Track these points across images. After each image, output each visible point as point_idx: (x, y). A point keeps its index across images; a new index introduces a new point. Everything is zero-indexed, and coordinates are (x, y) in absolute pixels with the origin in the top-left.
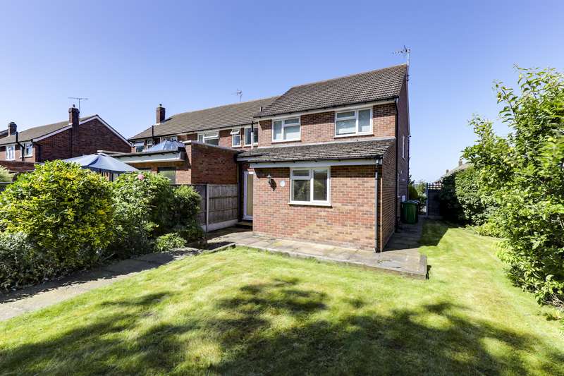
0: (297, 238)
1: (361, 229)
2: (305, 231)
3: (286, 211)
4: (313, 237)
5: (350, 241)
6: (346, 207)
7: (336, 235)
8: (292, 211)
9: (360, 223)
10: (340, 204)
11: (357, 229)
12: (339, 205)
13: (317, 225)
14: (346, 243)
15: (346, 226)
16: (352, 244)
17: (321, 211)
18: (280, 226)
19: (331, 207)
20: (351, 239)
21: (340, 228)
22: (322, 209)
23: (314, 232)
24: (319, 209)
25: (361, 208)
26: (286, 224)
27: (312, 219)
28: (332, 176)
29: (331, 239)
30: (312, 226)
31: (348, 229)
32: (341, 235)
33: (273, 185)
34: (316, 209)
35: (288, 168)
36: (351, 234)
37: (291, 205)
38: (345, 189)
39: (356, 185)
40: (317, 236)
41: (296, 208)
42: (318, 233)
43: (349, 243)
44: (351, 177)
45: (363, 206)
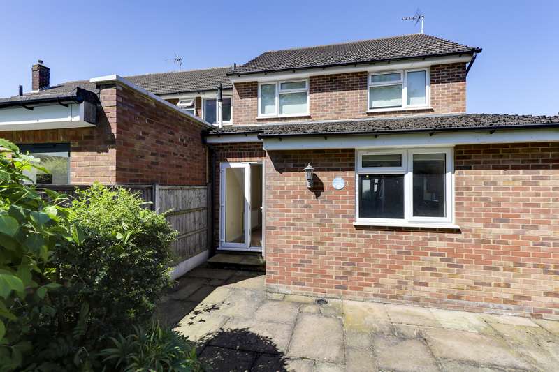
0: (375, 295)
1: (533, 276)
2: (395, 282)
3: (348, 240)
4: (414, 294)
5: (506, 301)
6: (495, 231)
7: (472, 288)
8: (360, 241)
9: (530, 264)
10: (480, 225)
11: (522, 275)
12: (476, 226)
13: (423, 269)
14: (496, 305)
15: (496, 269)
16: (511, 307)
17: (434, 239)
18: (333, 272)
19: (458, 231)
20: (509, 296)
21: (481, 275)
22: (437, 236)
23: (416, 284)
24: (429, 235)
25: (532, 232)
26: (349, 268)
27: (409, 255)
28: (458, 167)
29: (458, 298)
30: (413, 269)
31: (502, 277)
32: (484, 288)
33: (317, 187)
34: (420, 236)
35: (353, 150)
36: (508, 286)
37: (359, 228)
38: (492, 194)
39: (519, 184)
40: (423, 292)
41: (372, 234)
42: (426, 284)
43: (505, 306)
44: (505, 168)
45: (536, 227)
